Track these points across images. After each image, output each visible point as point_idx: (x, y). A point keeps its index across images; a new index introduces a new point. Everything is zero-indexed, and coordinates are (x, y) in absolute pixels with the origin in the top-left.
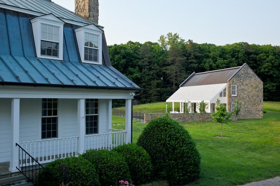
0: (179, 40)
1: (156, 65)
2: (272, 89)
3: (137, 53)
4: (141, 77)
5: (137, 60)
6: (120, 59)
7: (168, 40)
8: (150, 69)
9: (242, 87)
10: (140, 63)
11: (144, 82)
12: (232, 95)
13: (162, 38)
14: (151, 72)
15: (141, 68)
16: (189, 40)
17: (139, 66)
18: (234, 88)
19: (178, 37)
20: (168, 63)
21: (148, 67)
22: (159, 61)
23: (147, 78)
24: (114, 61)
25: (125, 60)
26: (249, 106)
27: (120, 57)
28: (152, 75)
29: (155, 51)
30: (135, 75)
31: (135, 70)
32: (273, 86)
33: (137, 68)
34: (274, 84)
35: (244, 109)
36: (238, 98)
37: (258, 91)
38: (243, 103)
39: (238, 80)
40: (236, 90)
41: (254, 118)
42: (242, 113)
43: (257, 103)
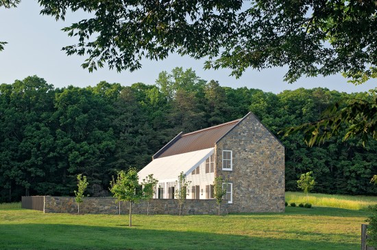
0: (196, 82)
1: (146, 125)
2: (364, 173)
3: (112, 103)
4: (117, 147)
5: (112, 116)
6: (76, 113)
7: (174, 81)
8: (136, 133)
9: (244, 155)
10: (116, 122)
11: (122, 157)
12: (224, 169)
13: (163, 77)
14: (137, 140)
15: (117, 132)
16: (212, 81)
17: (115, 127)
18: (227, 155)
19: (193, 76)
20: (170, 122)
21: (130, 130)
22: (154, 118)
23: (128, 149)
24: (66, 117)
25: (86, 115)
26: (257, 190)
27: (76, 110)
28: (139, 145)
29: (149, 99)
30: (104, 143)
31: (106, 135)
32: (365, 168)
33: (111, 131)
34: (368, 164)
35: (247, 196)
36: (235, 174)
37: (275, 163)
38: (245, 184)
39: (235, 142)
40: (231, 160)
41: (267, 211)
42: (243, 202)
43: (273, 184)
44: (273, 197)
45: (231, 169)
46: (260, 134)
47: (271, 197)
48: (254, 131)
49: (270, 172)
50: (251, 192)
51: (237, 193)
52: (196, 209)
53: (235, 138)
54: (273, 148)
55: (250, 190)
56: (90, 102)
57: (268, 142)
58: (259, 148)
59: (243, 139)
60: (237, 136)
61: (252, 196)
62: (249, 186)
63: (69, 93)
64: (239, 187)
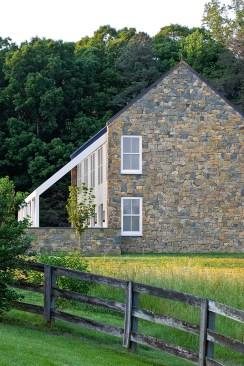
12: (123, 171)
18: (130, 144)
26: (195, 210)
35: (172, 221)
36: (148, 180)
37: (234, 157)
38: (168, 198)
39: (148, 119)
40: (141, 154)
41: (215, 250)
42: (164, 234)
43: (228, 198)
44: (230, 223)
45: (139, 171)
46: (200, 103)
47: (224, 223)
48: (188, 96)
49: (224, 174)
50: (182, 214)
51: (153, 216)
52: (54, 245)
53: (147, 113)
54: (230, 128)
55: (180, 209)
56: (69, 66)
57: (218, 117)
58: (198, 130)
59: (165, 113)
60: (152, 107)
61: (183, 221)
62: (177, 202)
63: (29, 50)
64: (156, 204)
